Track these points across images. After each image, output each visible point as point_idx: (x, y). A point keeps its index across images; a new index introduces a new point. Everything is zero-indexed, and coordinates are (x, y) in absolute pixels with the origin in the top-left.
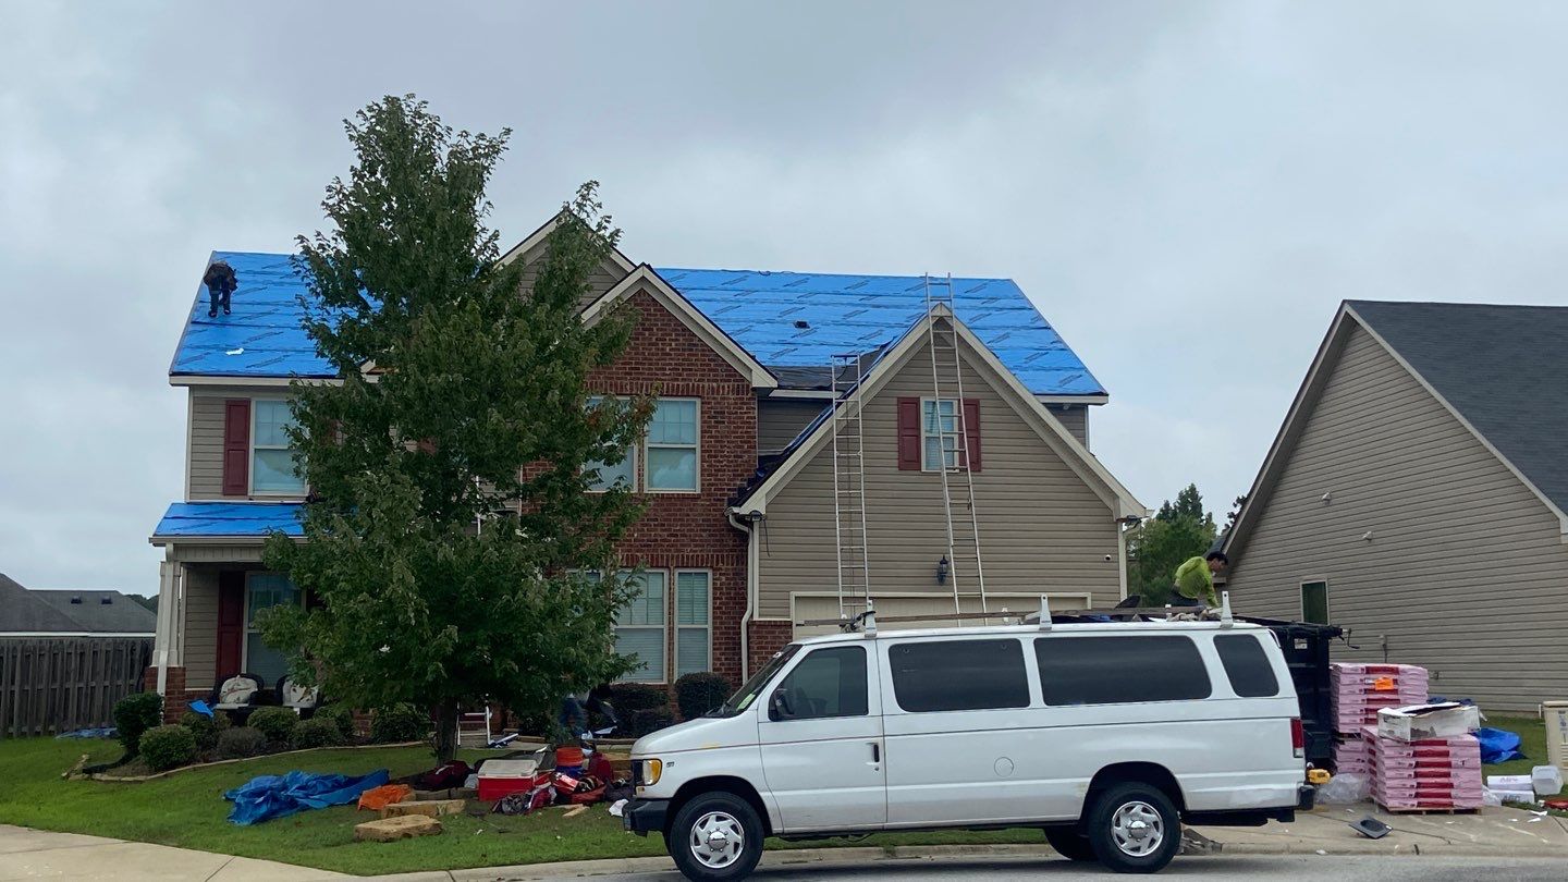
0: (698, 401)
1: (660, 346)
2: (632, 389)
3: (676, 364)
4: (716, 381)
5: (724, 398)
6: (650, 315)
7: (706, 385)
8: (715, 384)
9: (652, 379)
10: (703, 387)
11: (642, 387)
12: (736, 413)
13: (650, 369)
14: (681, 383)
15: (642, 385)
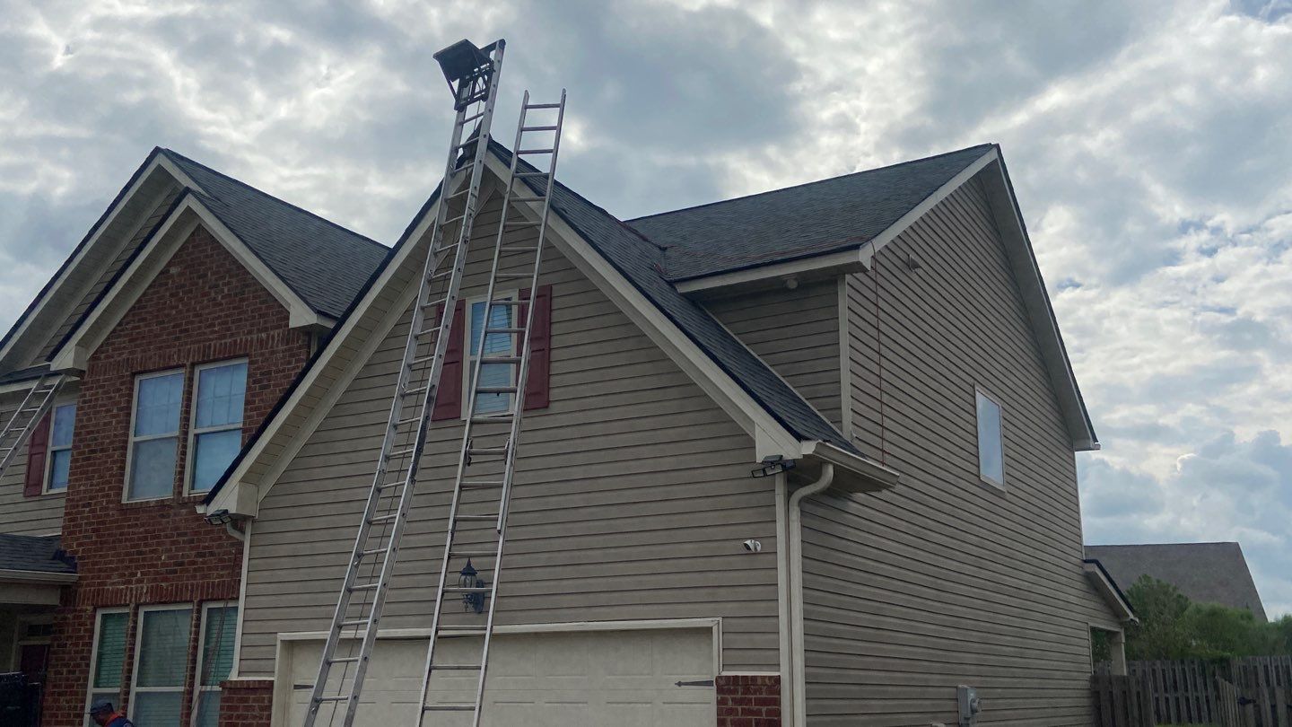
0: (246, 360)
1: (213, 295)
2: (179, 359)
3: (227, 316)
4: (266, 329)
5: (273, 353)
6: (207, 256)
7: (255, 337)
8: (264, 335)
9: (199, 342)
10: (252, 338)
11: (188, 356)
12: (284, 370)
13: (200, 328)
14: (229, 340)
15: (189, 350)
